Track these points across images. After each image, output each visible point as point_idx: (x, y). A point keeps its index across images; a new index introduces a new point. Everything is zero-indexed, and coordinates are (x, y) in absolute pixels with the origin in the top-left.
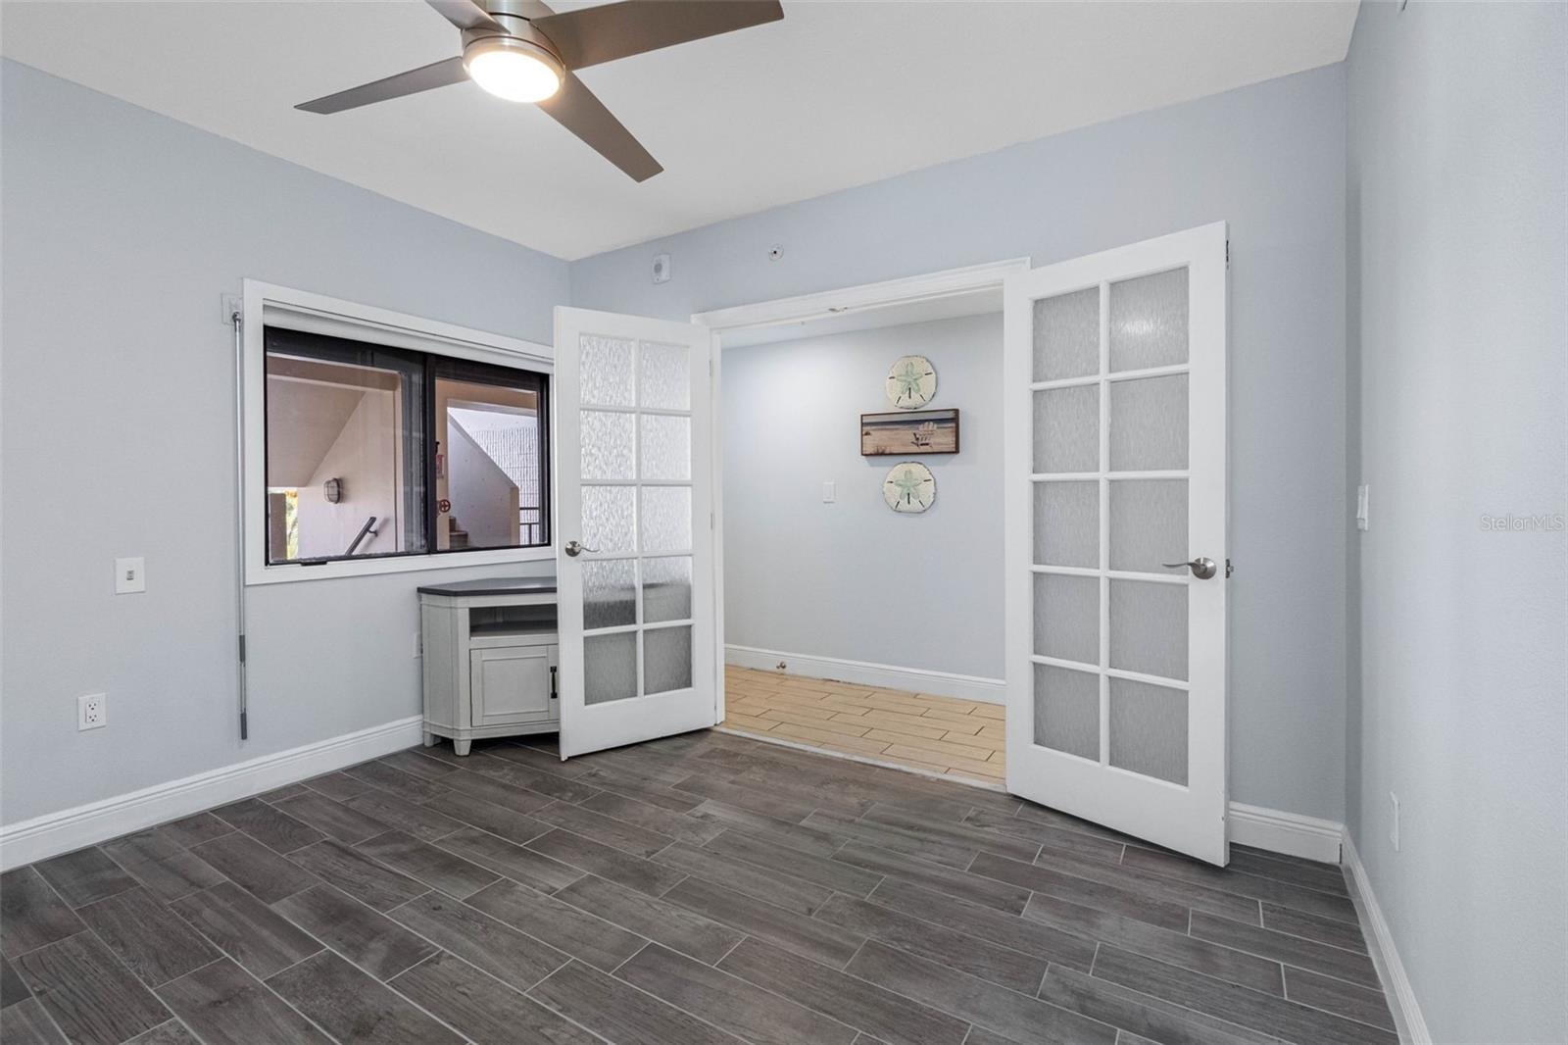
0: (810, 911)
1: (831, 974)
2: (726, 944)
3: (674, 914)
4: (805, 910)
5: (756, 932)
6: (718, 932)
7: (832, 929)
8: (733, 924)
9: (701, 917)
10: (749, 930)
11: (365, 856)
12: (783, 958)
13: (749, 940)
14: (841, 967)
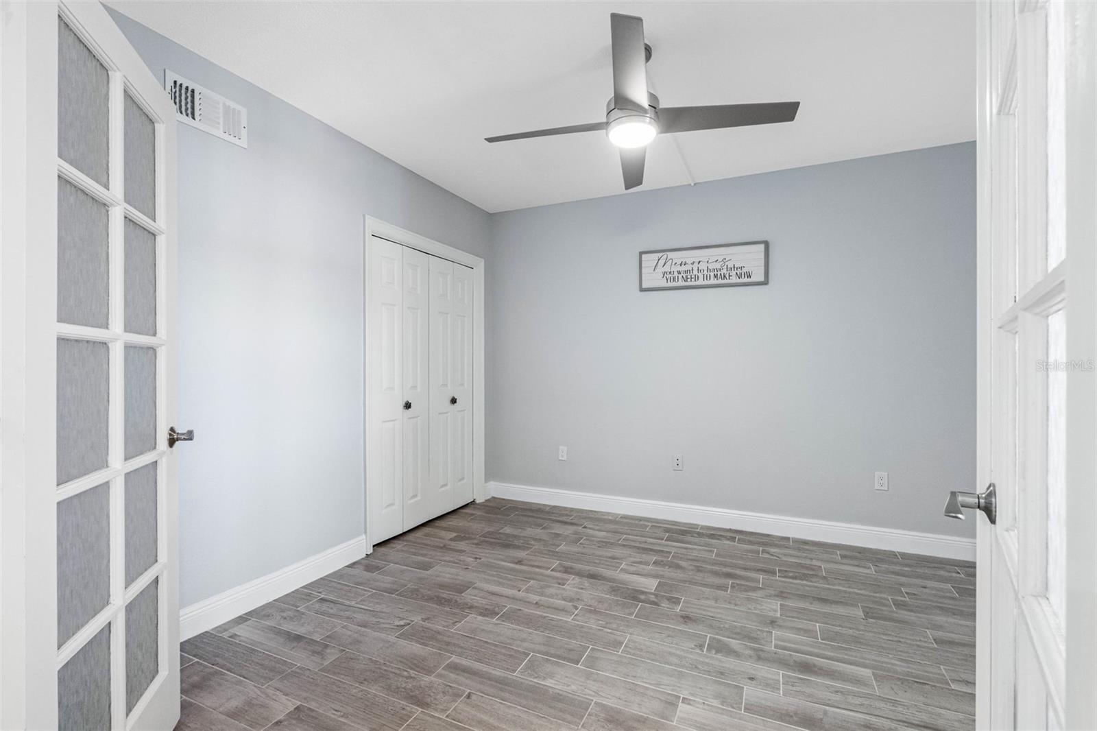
0: (469, 696)
1: (460, 655)
2: (528, 667)
3: (573, 687)
4: (473, 697)
5: (509, 676)
6: (536, 675)
7: (455, 682)
8: (527, 682)
9: (551, 685)
10: (514, 678)
11: (907, 727)
12: (490, 661)
13: (514, 671)
14: (454, 659)
